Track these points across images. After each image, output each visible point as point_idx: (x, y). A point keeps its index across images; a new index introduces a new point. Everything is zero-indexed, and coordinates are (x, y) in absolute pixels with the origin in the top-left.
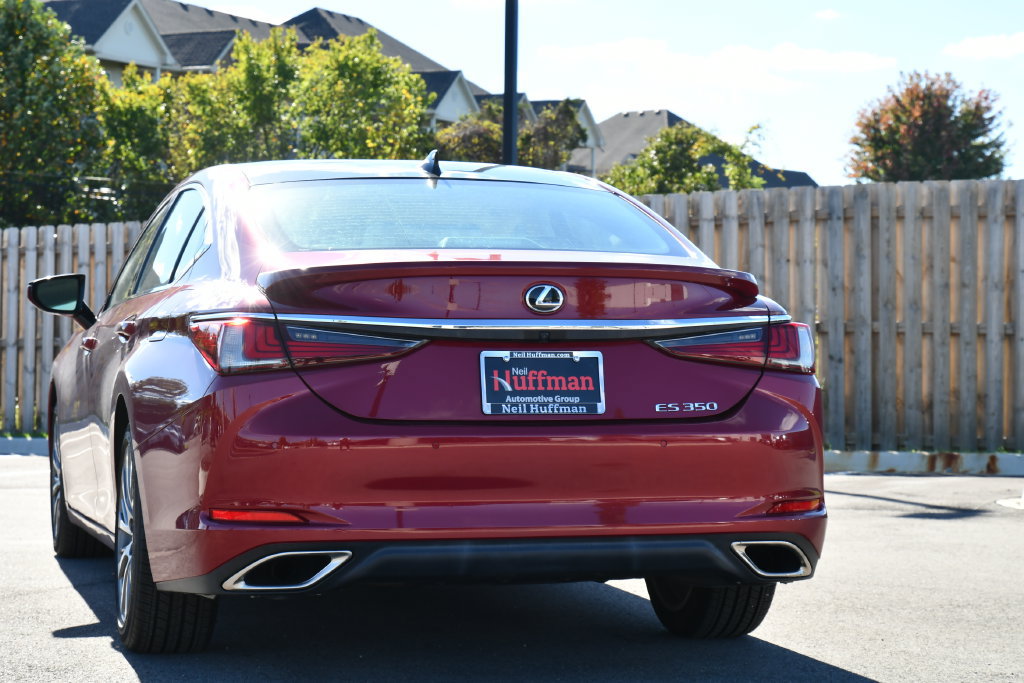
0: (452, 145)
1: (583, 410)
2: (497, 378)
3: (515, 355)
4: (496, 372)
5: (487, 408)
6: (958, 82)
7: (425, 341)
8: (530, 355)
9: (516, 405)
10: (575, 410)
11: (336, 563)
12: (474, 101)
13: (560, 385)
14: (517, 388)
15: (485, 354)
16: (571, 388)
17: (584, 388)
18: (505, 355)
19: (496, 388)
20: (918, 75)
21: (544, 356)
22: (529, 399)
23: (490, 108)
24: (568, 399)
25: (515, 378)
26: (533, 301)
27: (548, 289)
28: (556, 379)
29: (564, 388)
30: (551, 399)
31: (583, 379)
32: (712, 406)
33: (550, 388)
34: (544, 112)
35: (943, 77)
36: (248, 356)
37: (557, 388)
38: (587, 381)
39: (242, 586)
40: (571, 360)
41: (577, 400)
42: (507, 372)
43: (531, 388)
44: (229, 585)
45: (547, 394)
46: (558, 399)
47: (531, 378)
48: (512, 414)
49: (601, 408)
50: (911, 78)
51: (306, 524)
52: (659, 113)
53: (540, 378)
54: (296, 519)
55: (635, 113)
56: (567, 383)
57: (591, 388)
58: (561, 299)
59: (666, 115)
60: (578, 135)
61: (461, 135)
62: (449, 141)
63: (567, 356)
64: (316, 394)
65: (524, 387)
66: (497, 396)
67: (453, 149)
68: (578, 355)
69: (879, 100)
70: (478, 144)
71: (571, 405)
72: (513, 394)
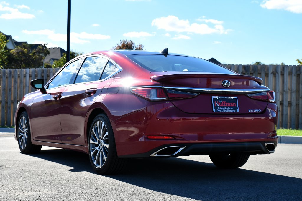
0: (14, 54)
1: (234, 111)
2: (215, 103)
3: (220, 97)
4: (215, 102)
5: (214, 110)
6: (134, 42)
7: (199, 94)
8: (222, 97)
9: (220, 110)
10: (233, 111)
11: (182, 149)
12: (14, 43)
13: (229, 105)
14: (220, 106)
15: (213, 97)
16: (231, 106)
17: (234, 106)
18: (217, 97)
19: (216, 106)
20: (125, 41)
21: (225, 98)
22: (223, 108)
23: (24, 45)
24: (231, 108)
25: (219, 103)
26: (224, 84)
27: (227, 81)
28: (228, 103)
29: (230, 106)
30: (227, 108)
31: (233, 103)
32: (260, 110)
33: (227, 106)
34: (39, 47)
35: (130, 42)
36: (158, 97)
37: (228, 106)
38: (234, 104)
39: (156, 155)
40: (231, 99)
41: (232, 109)
42: (218, 102)
43: (223, 106)
44: (152, 155)
45: (227, 107)
46: (229, 108)
47: (223, 103)
48: (219, 112)
49: (238, 111)
50: (123, 41)
51: (175, 139)
52: (58, 48)
53: (225, 103)
54: (172, 138)
55: (52, 48)
56: (230, 104)
57: (235, 106)
58: (230, 84)
59: (60, 49)
60: (47, 53)
61: (17, 52)
62: (14, 53)
63: (230, 98)
64: (176, 107)
65: (221, 105)
66: (216, 107)
67: (15, 55)
68: (232, 97)
69: (116, 47)
70: (21, 54)
71: (232, 110)
72: (219, 107)
